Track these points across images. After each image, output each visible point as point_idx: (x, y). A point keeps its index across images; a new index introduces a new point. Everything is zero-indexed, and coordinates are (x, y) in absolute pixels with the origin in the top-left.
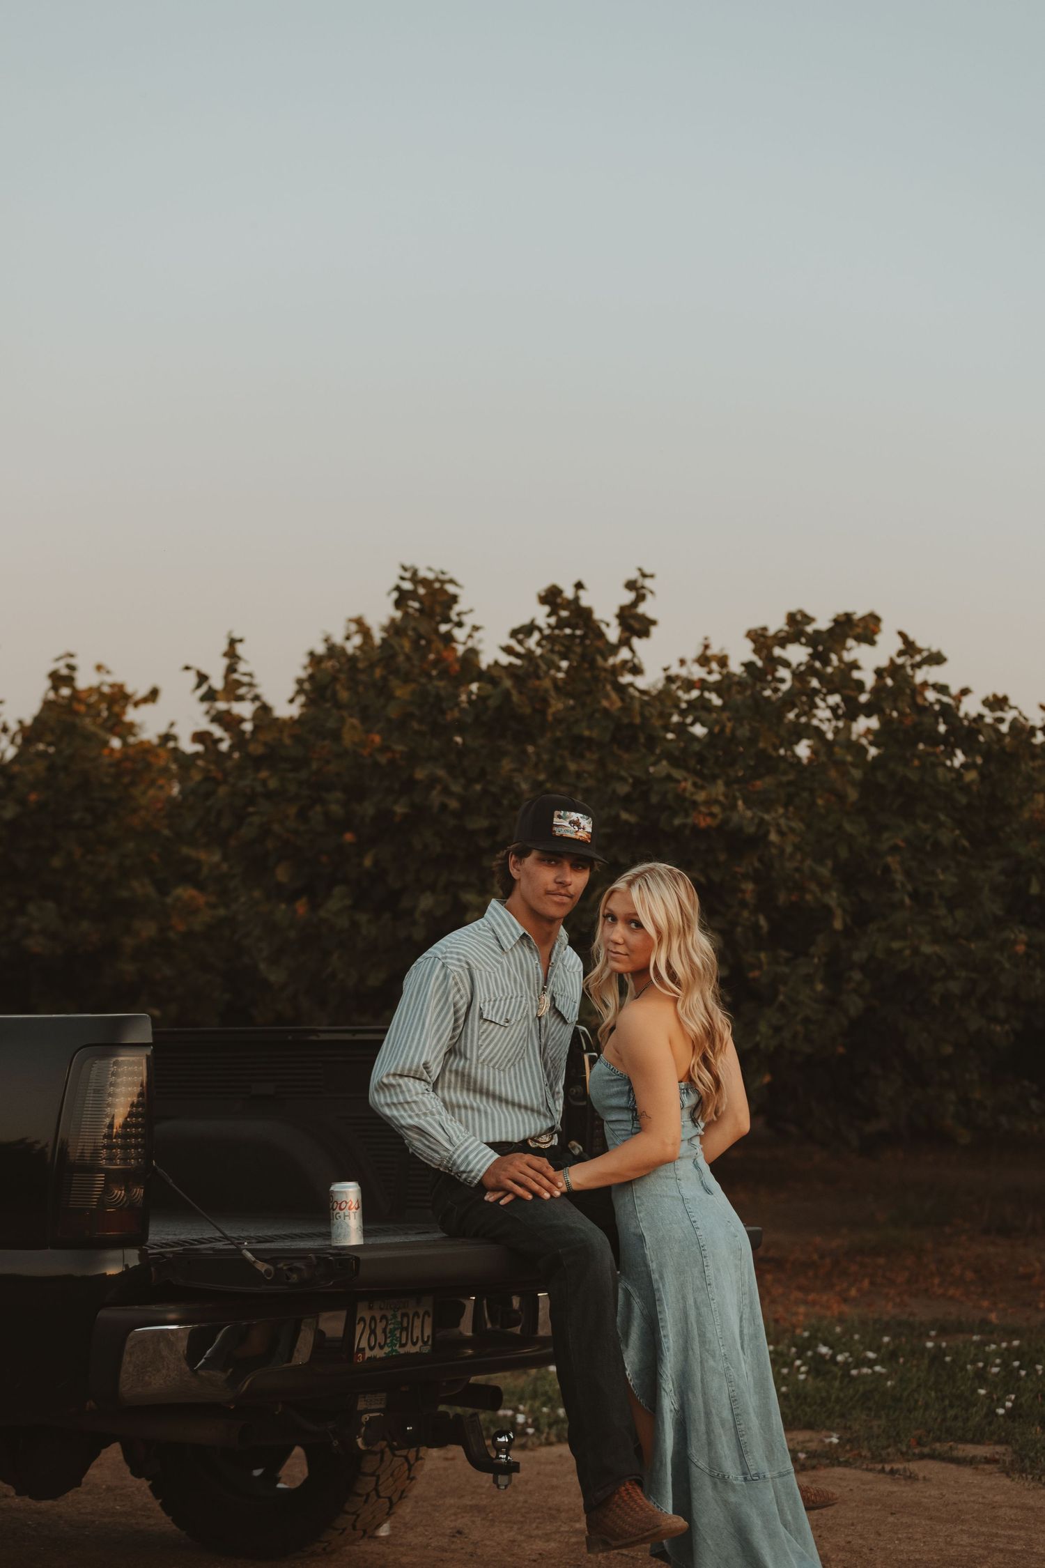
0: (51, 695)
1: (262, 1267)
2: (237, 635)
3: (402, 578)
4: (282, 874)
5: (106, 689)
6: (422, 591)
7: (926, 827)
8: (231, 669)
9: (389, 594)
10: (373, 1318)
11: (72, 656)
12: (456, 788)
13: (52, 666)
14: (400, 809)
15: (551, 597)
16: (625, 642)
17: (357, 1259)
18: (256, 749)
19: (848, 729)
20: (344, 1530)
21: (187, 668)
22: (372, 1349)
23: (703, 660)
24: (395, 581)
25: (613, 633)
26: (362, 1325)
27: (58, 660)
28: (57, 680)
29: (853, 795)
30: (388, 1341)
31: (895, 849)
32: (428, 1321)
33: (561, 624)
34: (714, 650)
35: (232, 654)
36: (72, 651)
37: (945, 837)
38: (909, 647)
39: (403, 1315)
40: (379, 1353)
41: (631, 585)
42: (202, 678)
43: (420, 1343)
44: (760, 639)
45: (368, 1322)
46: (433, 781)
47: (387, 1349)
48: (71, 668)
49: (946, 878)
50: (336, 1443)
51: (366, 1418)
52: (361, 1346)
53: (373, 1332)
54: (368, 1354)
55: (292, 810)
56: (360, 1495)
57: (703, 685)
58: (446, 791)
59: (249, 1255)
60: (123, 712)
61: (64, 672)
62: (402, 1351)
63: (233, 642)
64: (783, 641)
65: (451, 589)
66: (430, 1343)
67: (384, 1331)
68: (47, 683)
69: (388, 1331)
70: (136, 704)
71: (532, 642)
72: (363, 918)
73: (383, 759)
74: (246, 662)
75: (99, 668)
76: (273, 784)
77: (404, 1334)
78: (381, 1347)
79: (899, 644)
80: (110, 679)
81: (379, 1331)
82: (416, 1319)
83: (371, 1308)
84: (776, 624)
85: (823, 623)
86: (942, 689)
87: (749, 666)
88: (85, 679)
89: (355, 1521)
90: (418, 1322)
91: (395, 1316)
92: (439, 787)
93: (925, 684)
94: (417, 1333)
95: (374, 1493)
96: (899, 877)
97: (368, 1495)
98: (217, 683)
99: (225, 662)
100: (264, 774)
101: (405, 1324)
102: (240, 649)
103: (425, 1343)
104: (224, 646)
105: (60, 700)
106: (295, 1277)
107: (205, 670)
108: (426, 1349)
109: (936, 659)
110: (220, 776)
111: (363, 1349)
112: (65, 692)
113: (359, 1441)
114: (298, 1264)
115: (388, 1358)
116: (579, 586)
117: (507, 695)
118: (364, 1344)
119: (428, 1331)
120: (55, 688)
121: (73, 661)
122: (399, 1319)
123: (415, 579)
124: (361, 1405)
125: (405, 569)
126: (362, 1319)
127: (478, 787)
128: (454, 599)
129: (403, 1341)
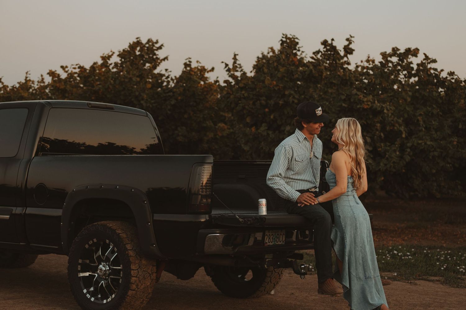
0: (185, 70)
1: (241, 220)
2: (236, 53)
3: (283, 37)
4: (248, 120)
5: (199, 68)
6: (288, 41)
7: (429, 109)
8: (235, 63)
9: (279, 42)
10: (270, 235)
11: (190, 58)
12: (297, 97)
13: (185, 61)
14: (281, 102)
15: (325, 43)
16: (346, 56)
17: (265, 218)
18: (241, 85)
19: (409, 81)
20: (262, 291)
21: (222, 62)
22: (269, 243)
23: (368, 61)
24: (281, 38)
25: (342, 53)
26: (267, 236)
27: (186, 60)
28: (186, 65)
29: (409, 99)
30: (273, 241)
31: (420, 115)
32: (284, 236)
33: (327, 50)
34: (371, 58)
35: (235, 58)
36: (190, 57)
37: (435, 112)
38: (427, 57)
39: (277, 234)
40: (271, 244)
41: (347, 40)
42: (227, 65)
43: (282, 242)
44: (384, 55)
45: (268, 236)
46: (290, 95)
47: (273, 243)
48: (190, 62)
49: (435, 123)
50: (259, 266)
51: (267, 260)
52: (266, 242)
53: (269, 238)
54: (268, 244)
55: (251, 102)
56: (266, 282)
57: (367, 68)
58: (294, 97)
59: (238, 217)
60: (204, 74)
61: (188, 63)
62: (277, 243)
63: (235, 55)
64: (391, 55)
65: (296, 40)
66: (284, 242)
67: (272, 238)
68: (183, 66)
69: (273, 238)
70: (208, 72)
71: (319, 56)
72: (270, 132)
73: (276, 88)
74: (239, 61)
75: (197, 62)
76: (246, 95)
77: (278, 239)
78: (272, 242)
79: (424, 57)
80: (200, 65)
81: (271, 238)
82: (281, 235)
83: (269, 232)
84: (389, 51)
85: (402, 51)
86: (435, 70)
87: (381, 63)
88: (194, 65)
89: (265, 289)
90: (281, 236)
91: (275, 235)
92: (292, 96)
93: (431, 68)
94: (281, 239)
95: (270, 282)
96: (421, 123)
97: (268, 282)
98: (231, 66)
99: (233, 61)
100: (243, 92)
101: (278, 237)
102: (237, 57)
103: (283, 242)
104: (233, 56)
105: (187, 71)
106: (249, 223)
107: (227, 63)
108: (283, 243)
109: (434, 61)
110: (231, 93)
111: (267, 243)
112: (188, 68)
113: (266, 266)
114: (250, 219)
115: (273, 245)
116: (333, 40)
117: (311, 71)
118: (267, 241)
119: (284, 239)
120: (185, 67)
121: (190, 60)
122: (276, 235)
123: (286, 37)
124: (266, 257)
125: (283, 35)
126: (267, 235)
127: (303, 96)
128: (297, 43)
129: (278, 241)
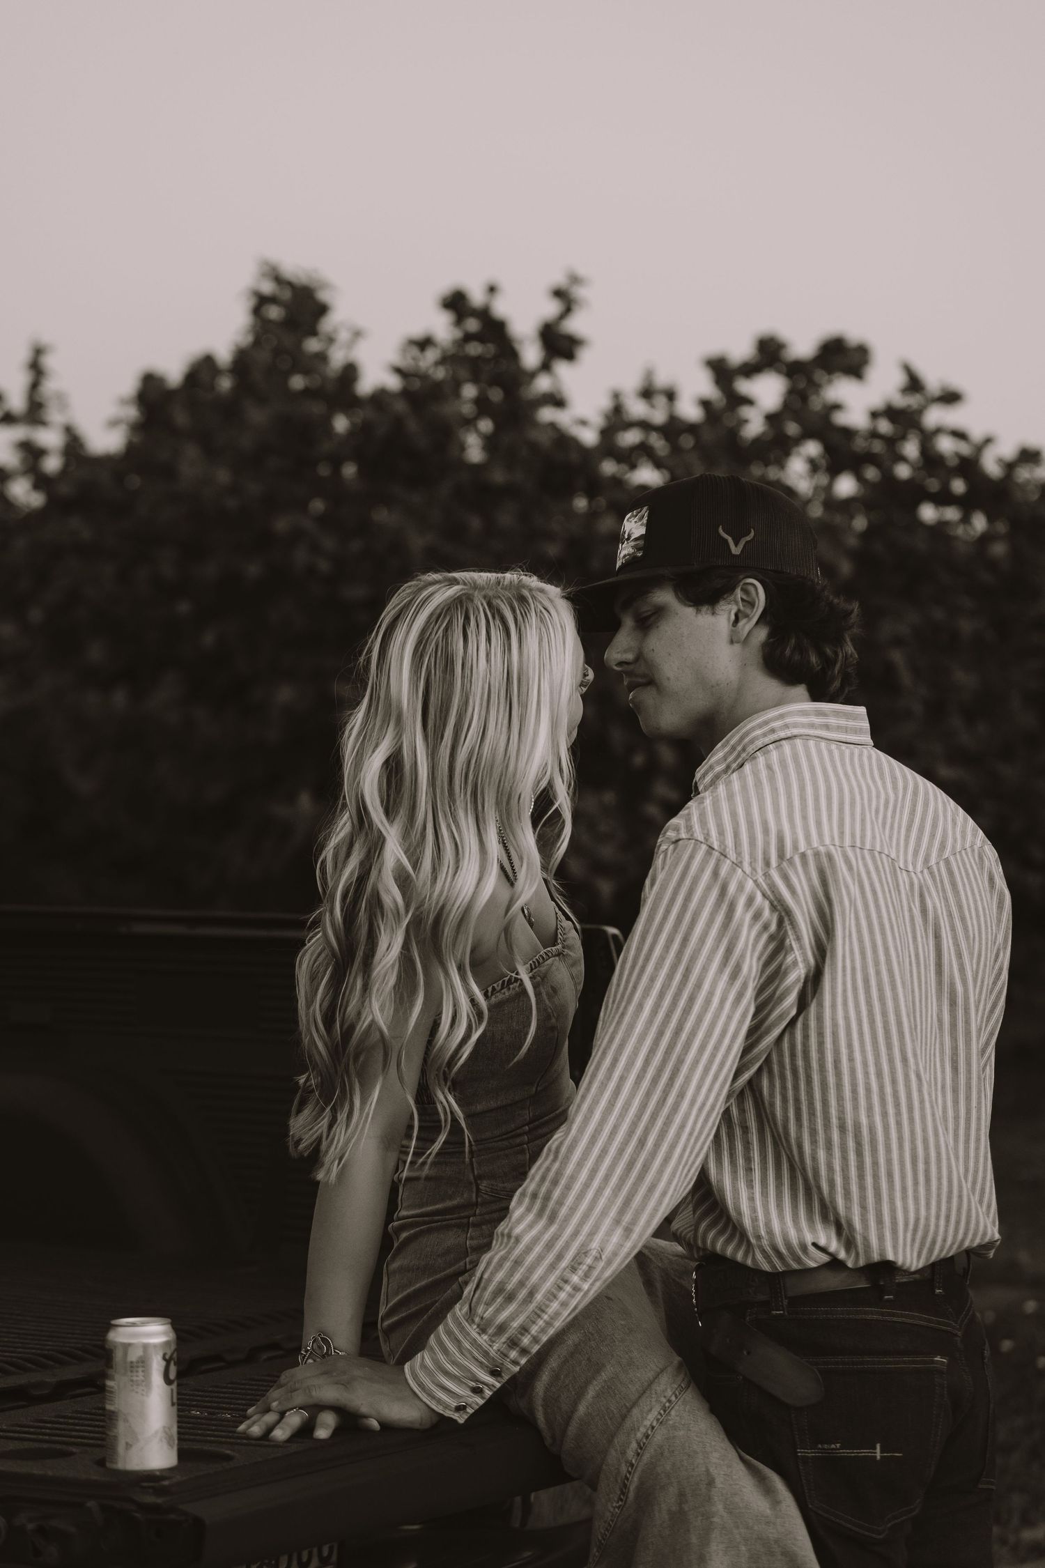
2: (43, 343)
3: (261, 280)
6: (286, 295)
7: (938, 614)
8: (35, 386)
15: (456, 303)
16: (546, 367)
19: (829, 488)
23: (647, 393)
24: (252, 282)
25: (531, 355)
29: (846, 568)
31: (898, 642)
33: (468, 338)
34: (662, 380)
35: (37, 369)
37: (967, 626)
38: (914, 384)
41: (559, 294)
44: (721, 370)
49: (964, 679)
57: (645, 425)
63: (38, 352)
64: (750, 370)
65: (320, 295)
71: (431, 355)
74: (55, 378)
79: (900, 379)
86: (959, 435)
87: (705, 404)
93: (939, 431)
96: (906, 678)
98: (17, 403)
99: (27, 377)
102: (49, 362)
104: (26, 358)
109: (951, 398)
116: (492, 289)
123: (278, 279)
125: (264, 266)
128: (325, 309)
